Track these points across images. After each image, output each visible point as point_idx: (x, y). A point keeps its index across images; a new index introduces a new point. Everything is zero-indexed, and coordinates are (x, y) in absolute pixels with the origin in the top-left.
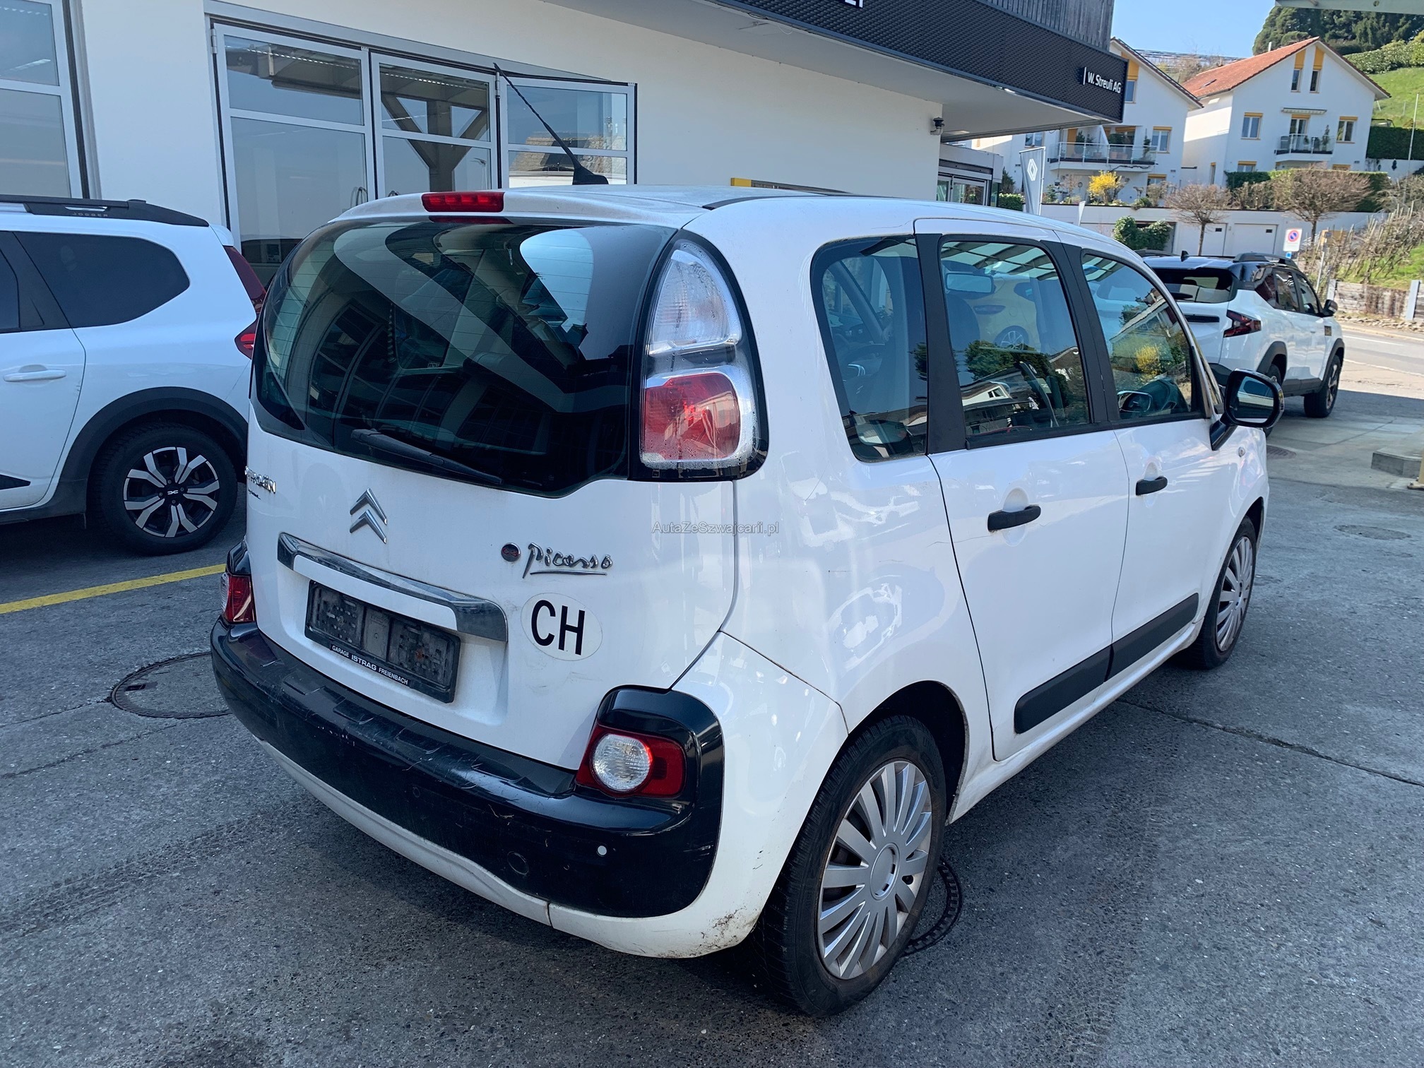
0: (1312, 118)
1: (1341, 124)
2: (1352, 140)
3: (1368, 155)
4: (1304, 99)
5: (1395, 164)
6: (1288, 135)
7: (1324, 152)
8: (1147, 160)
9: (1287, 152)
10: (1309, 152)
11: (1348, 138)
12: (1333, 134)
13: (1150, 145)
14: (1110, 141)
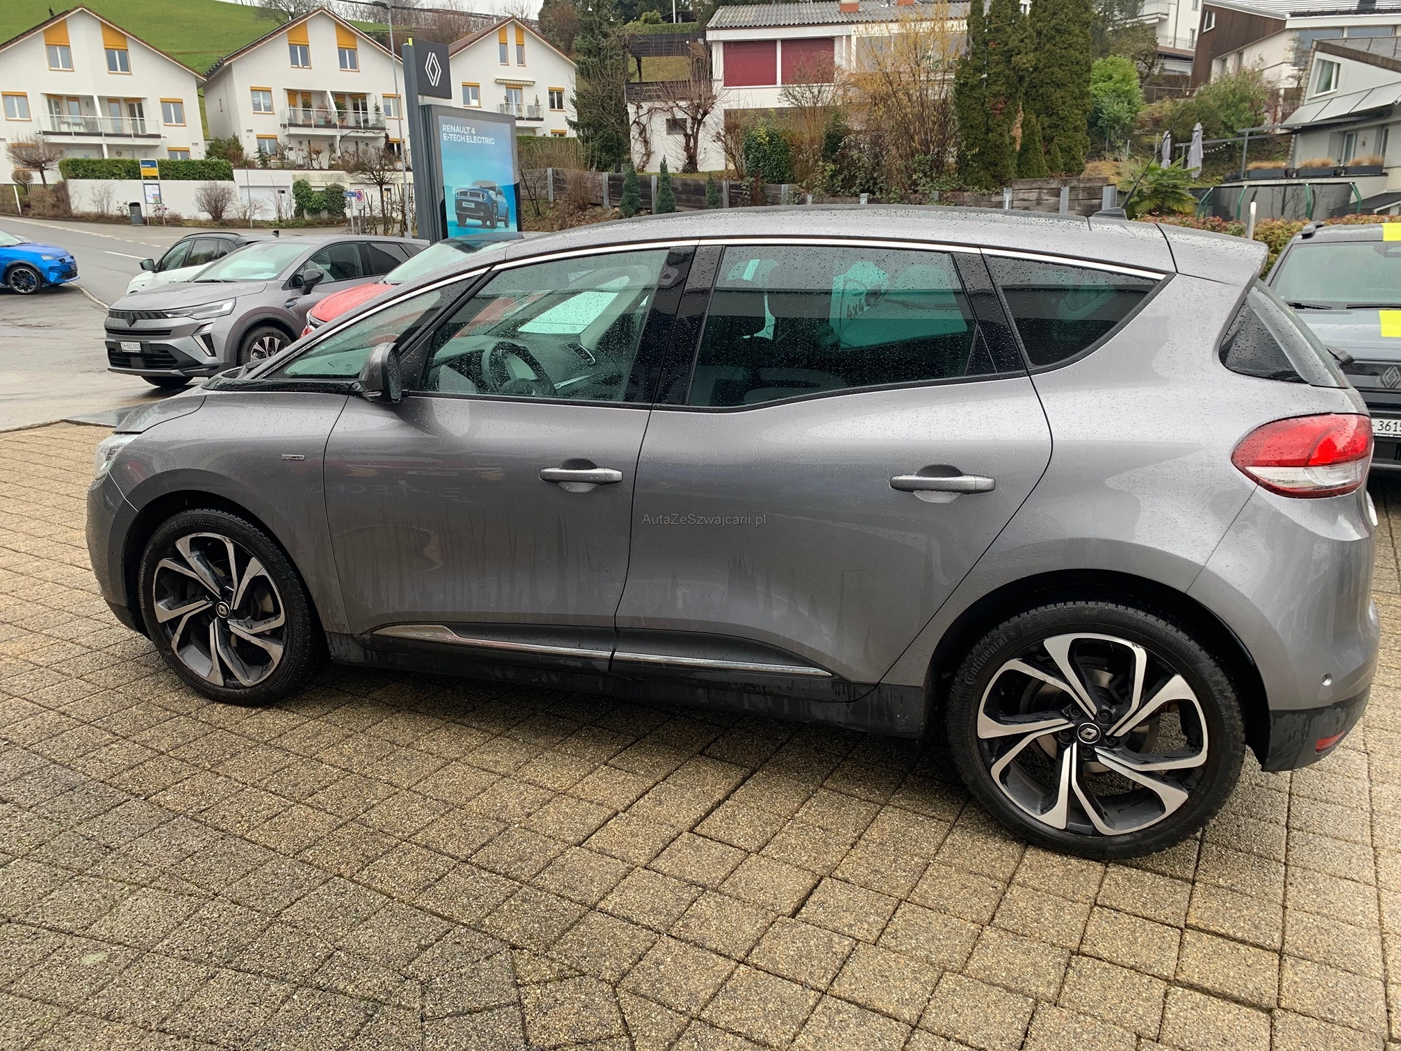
8: (380, 125)
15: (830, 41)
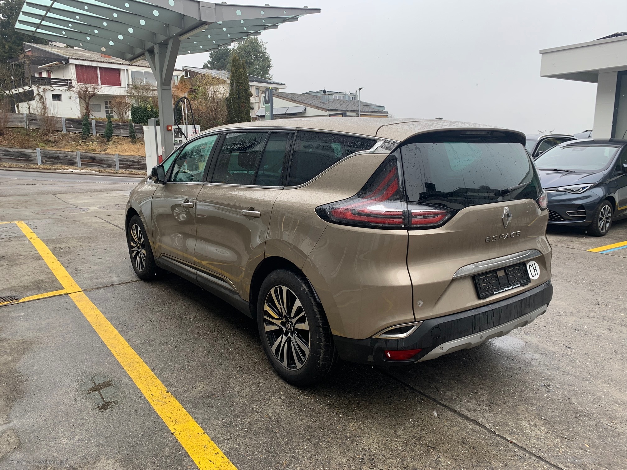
15: (118, 70)
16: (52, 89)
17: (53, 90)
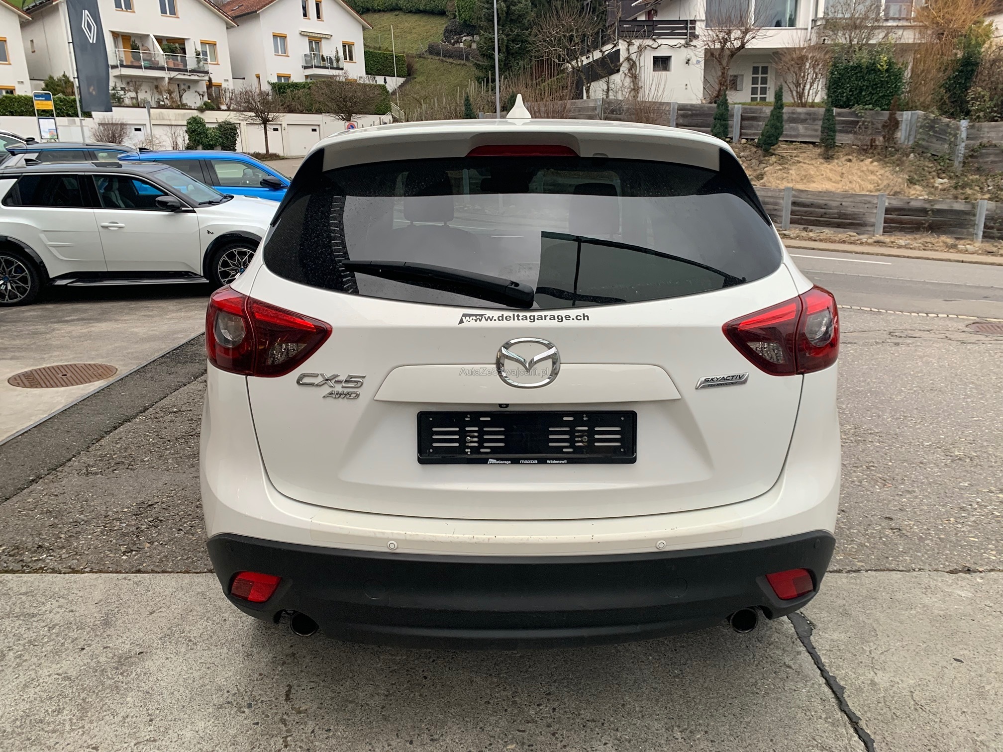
0: (323, 41)
1: (344, 46)
2: (354, 61)
3: (367, 73)
4: (313, 26)
5: (385, 80)
6: (308, 52)
7: (338, 68)
8: (202, 69)
9: (312, 67)
10: (327, 68)
11: (351, 58)
12: (341, 54)
13: (201, 56)
14: (163, 50)
16: (655, 46)
17: (656, 48)
